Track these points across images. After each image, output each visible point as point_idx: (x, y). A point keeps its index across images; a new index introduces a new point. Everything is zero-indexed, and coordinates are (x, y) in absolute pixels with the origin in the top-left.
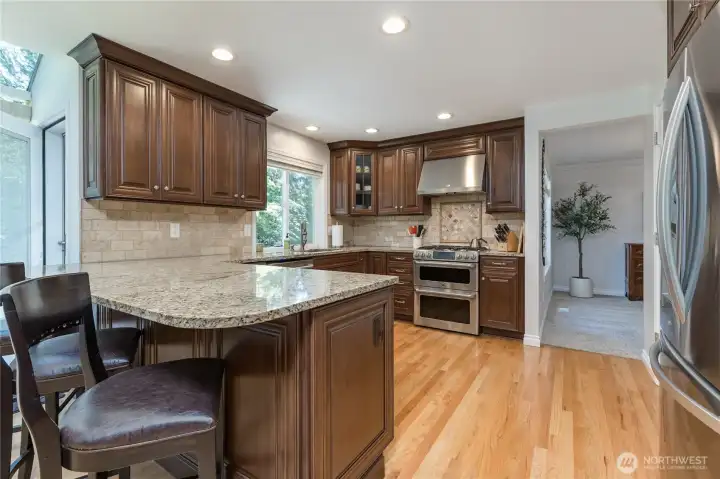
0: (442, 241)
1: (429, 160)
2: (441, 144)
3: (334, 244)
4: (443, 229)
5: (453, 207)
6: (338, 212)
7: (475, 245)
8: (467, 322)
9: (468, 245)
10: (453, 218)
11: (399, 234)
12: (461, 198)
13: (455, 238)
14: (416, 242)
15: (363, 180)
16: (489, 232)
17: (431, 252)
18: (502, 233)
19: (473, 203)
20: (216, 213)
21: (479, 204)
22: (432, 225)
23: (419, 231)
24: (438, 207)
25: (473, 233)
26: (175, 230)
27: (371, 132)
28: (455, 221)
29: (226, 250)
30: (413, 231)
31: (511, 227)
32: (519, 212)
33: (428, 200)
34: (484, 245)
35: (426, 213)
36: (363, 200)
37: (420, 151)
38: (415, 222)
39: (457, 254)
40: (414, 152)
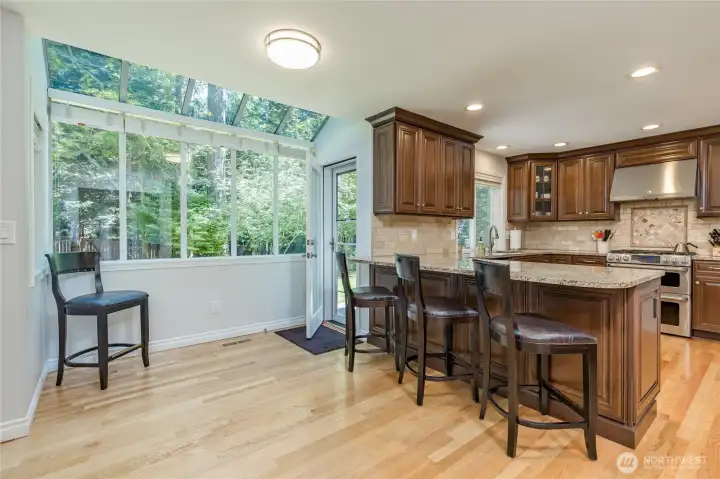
0: (633, 244)
1: (620, 167)
2: (636, 152)
3: (512, 247)
4: (635, 234)
5: (649, 212)
6: (517, 218)
7: (680, 249)
8: (677, 323)
9: (671, 250)
10: (649, 223)
11: (579, 238)
12: (657, 203)
13: (652, 243)
14: (602, 246)
15: (543, 188)
17: (629, 256)
19: (676, 208)
20: (437, 222)
21: (683, 209)
22: (621, 228)
23: (606, 236)
24: (629, 211)
25: (675, 237)
26: (414, 234)
27: (560, 146)
28: (651, 226)
29: (441, 251)
30: (599, 236)
33: (617, 204)
34: (691, 249)
35: (613, 218)
36: (543, 206)
37: (610, 159)
38: (602, 227)
39: (663, 258)
40: (603, 160)
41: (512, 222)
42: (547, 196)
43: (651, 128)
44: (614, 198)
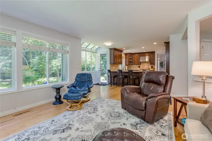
2: (143, 54)
3: (126, 69)
4: (143, 67)
7: (148, 69)
10: (145, 65)
11: (136, 67)
12: (145, 62)
13: (145, 68)
14: (139, 69)
15: (131, 59)
16: (150, 67)
18: (152, 67)
19: (148, 63)
22: (141, 66)
23: (139, 67)
25: (148, 67)
31: (153, 66)
32: (154, 64)
33: (141, 62)
35: (140, 64)
36: (131, 62)
37: (140, 55)
38: (139, 66)
39: (146, 70)
40: (139, 55)
41: (126, 65)
42: (131, 60)
43: (145, 51)
44: (140, 61)
